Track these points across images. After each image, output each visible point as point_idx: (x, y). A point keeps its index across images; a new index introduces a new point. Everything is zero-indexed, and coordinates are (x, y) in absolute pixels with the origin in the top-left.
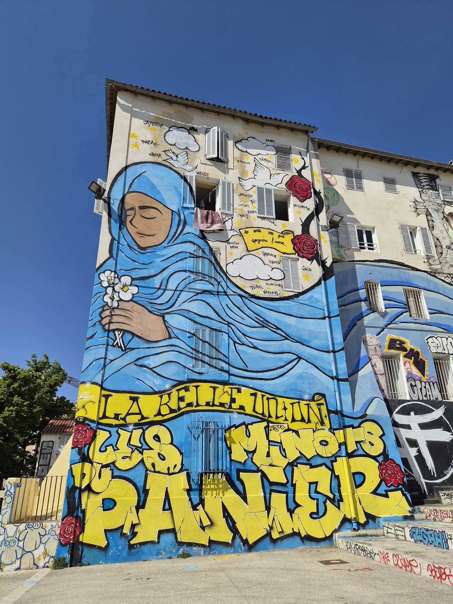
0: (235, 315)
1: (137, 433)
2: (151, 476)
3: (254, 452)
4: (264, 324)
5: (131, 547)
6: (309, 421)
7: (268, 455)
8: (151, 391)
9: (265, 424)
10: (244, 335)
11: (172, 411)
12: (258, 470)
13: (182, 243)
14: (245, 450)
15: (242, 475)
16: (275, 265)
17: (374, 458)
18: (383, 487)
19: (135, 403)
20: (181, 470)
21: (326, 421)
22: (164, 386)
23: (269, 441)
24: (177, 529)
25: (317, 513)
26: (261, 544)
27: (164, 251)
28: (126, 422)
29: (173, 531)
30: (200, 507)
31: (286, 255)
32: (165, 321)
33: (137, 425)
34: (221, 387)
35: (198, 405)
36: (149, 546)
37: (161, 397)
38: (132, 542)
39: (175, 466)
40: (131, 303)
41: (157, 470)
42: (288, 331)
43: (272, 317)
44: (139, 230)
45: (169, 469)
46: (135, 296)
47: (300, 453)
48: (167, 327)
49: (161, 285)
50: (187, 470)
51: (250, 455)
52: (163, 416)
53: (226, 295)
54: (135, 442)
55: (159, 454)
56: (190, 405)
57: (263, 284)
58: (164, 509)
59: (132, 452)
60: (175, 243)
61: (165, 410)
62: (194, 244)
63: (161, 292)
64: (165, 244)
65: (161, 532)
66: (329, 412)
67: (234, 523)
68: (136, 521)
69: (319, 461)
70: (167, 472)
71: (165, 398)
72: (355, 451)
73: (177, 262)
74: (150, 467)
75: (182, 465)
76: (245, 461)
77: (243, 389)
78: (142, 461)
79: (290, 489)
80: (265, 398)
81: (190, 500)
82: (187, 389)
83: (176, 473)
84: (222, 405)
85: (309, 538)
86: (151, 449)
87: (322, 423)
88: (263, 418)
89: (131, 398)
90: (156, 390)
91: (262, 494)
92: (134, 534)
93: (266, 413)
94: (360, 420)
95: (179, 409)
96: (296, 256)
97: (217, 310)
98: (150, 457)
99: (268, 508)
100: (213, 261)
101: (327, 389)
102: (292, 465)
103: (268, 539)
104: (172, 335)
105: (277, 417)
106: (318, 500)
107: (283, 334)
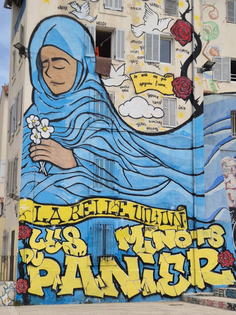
0: (124, 147)
1: (58, 231)
2: (68, 258)
3: (134, 244)
4: (146, 154)
5: (58, 297)
6: (173, 224)
7: (143, 246)
9: (142, 226)
10: (131, 163)
11: (80, 217)
12: (136, 255)
13: (85, 89)
14: (128, 243)
15: (126, 258)
16: (156, 105)
17: (216, 249)
18: (219, 268)
19: (56, 212)
20: (87, 255)
21: (185, 225)
22: (74, 200)
23: (145, 237)
24: (85, 288)
25: (173, 282)
26: (135, 298)
28: (50, 223)
29: (82, 289)
30: (98, 276)
31: (166, 96)
32: (74, 154)
33: (58, 226)
34: (113, 201)
35: (97, 213)
36: (68, 297)
37: (73, 208)
38: (59, 294)
39: (83, 252)
40: (50, 140)
41: (71, 254)
42: (163, 159)
44: (53, 79)
45: (79, 253)
46: (52, 134)
47: (165, 245)
48: (75, 158)
49: (70, 126)
50: (90, 254)
51: (131, 246)
52: (74, 220)
53: (118, 131)
54: (57, 236)
55: (72, 244)
56: (92, 213)
57: (146, 121)
58: (76, 277)
59: (55, 243)
60: (80, 89)
61: (75, 217)
63: (70, 130)
64: (72, 91)
65: (75, 290)
66: (188, 218)
67: (119, 286)
68: (60, 283)
69: (178, 250)
70: (77, 255)
71: (75, 209)
72: (203, 244)
73: (82, 105)
74: (67, 252)
75: (87, 251)
76: (128, 250)
77: (128, 202)
78: (62, 248)
79: (156, 267)
80: (143, 209)
81: (93, 272)
82: (90, 203)
83: (83, 256)
84: (113, 213)
85: (166, 296)
86: (67, 241)
87: (182, 226)
88: (142, 222)
89: (53, 209)
90: (69, 203)
91: (138, 270)
92: (59, 290)
93: (144, 219)
94: (209, 224)
95: (85, 216)
96: (174, 97)
98: (67, 246)
99: (141, 278)
100: (109, 103)
101: (188, 202)
102: (159, 253)
103: (140, 296)
104: (79, 164)
105: (151, 222)
106: (174, 274)
107: (160, 162)
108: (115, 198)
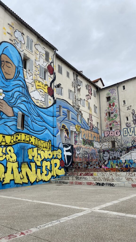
0: (32, 111)
1: (4, 148)
2: (8, 163)
3: (34, 156)
4: (39, 116)
5: (3, 185)
6: (47, 148)
7: (37, 158)
8: (9, 134)
9: (37, 148)
10: (34, 119)
11: (14, 142)
12: (35, 162)
13: (18, 80)
14: (32, 156)
15: (31, 163)
16: (43, 96)
17: (59, 159)
18: (60, 167)
19: (4, 138)
20: (16, 161)
21: (51, 148)
22: (12, 133)
23: (38, 153)
24: (15, 179)
25: (47, 174)
26: (34, 183)
27: (13, 82)
28: (1, 144)
29: (14, 180)
30: (21, 173)
31: (45, 93)
32: (13, 110)
33: (5, 146)
34: (27, 135)
35: (21, 141)
36: (7, 185)
37: (11, 137)
38: (3, 183)
39: (15, 160)
40: (3, 100)
41: (10, 161)
42: (44, 119)
43: (41, 114)
44: (6, 71)
45: (13, 161)
46: (4, 98)
47: (44, 157)
48: (13, 112)
49: (12, 96)
50: (18, 161)
51: (33, 157)
52: (12, 143)
53: (30, 104)
54: (4, 151)
55: (10, 156)
56: (19, 140)
57: (39, 102)
58: (12, 173)
59: (3, 155)
60: (16, 80)
61: (12, 142)
62: (22, 82)
63: (12, 98)
64: (13, 79)
65: (11, 180)
66: (52, 146)
67: (29, 177)
68: (4, 177)
69: (48, 160)
70: (12, 162)
71: (12, 137)
72: (56, 157)
73: (17, 87)
74: (8, 160)
75: (17, 160)
76: (32, 159)
77: (33, 136)
78: (6, 158)
79: (41, 168)
80: (38, 140)
81: (18, 171)
82: (18, 135)
83: (15, 162)
84: (27, 141)
85: (45, 181)
86: (8, 154)
87: (50, 149)
88: (37, 146)
89: (3, 136)
90: (10, 134)
91: (35, 169)
92: (4, 181)
93: (38, 145)
94: (58, 149)
95: (16, 141)
96: (48, 94)
97: (27, 108)
98: (8, 157)
99: (36, 173)
100: (27, 90)
101: (52, 139)
102: (42, 161)
103: (36, 182)
104: (15, 115)
105: (40, 146)
106: (47, 171)
107: (43, 120)
108: (28, 134)
